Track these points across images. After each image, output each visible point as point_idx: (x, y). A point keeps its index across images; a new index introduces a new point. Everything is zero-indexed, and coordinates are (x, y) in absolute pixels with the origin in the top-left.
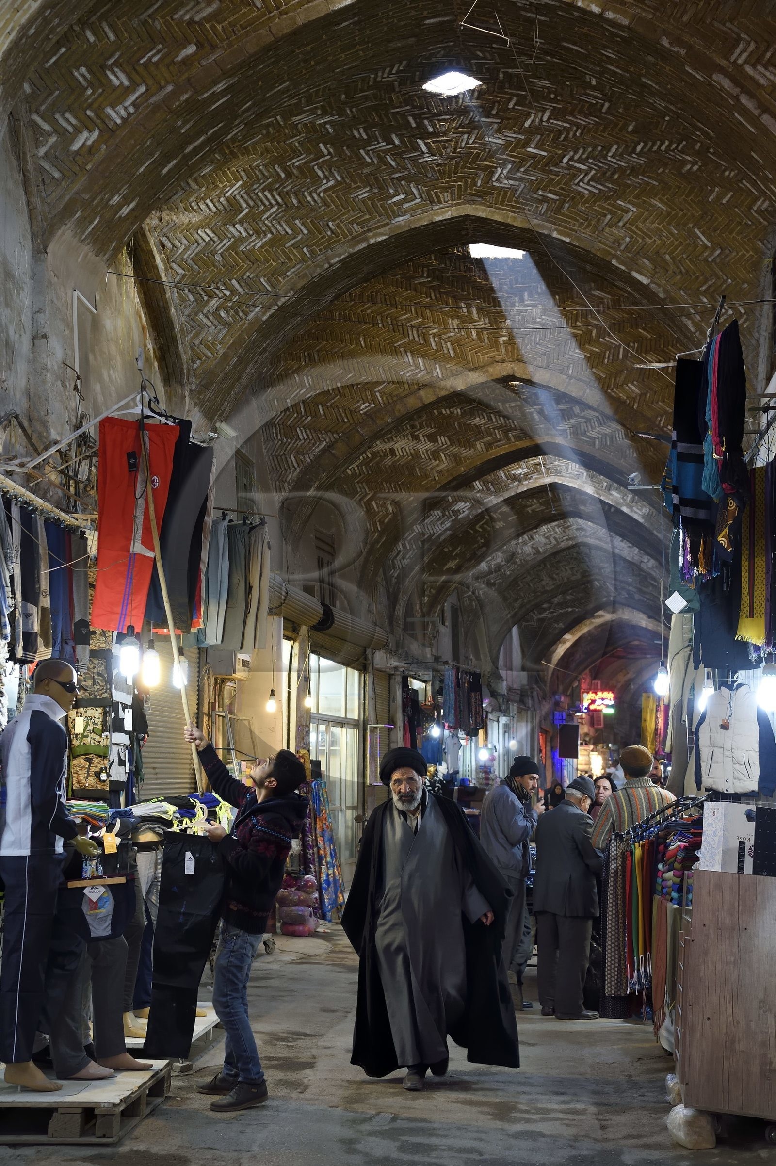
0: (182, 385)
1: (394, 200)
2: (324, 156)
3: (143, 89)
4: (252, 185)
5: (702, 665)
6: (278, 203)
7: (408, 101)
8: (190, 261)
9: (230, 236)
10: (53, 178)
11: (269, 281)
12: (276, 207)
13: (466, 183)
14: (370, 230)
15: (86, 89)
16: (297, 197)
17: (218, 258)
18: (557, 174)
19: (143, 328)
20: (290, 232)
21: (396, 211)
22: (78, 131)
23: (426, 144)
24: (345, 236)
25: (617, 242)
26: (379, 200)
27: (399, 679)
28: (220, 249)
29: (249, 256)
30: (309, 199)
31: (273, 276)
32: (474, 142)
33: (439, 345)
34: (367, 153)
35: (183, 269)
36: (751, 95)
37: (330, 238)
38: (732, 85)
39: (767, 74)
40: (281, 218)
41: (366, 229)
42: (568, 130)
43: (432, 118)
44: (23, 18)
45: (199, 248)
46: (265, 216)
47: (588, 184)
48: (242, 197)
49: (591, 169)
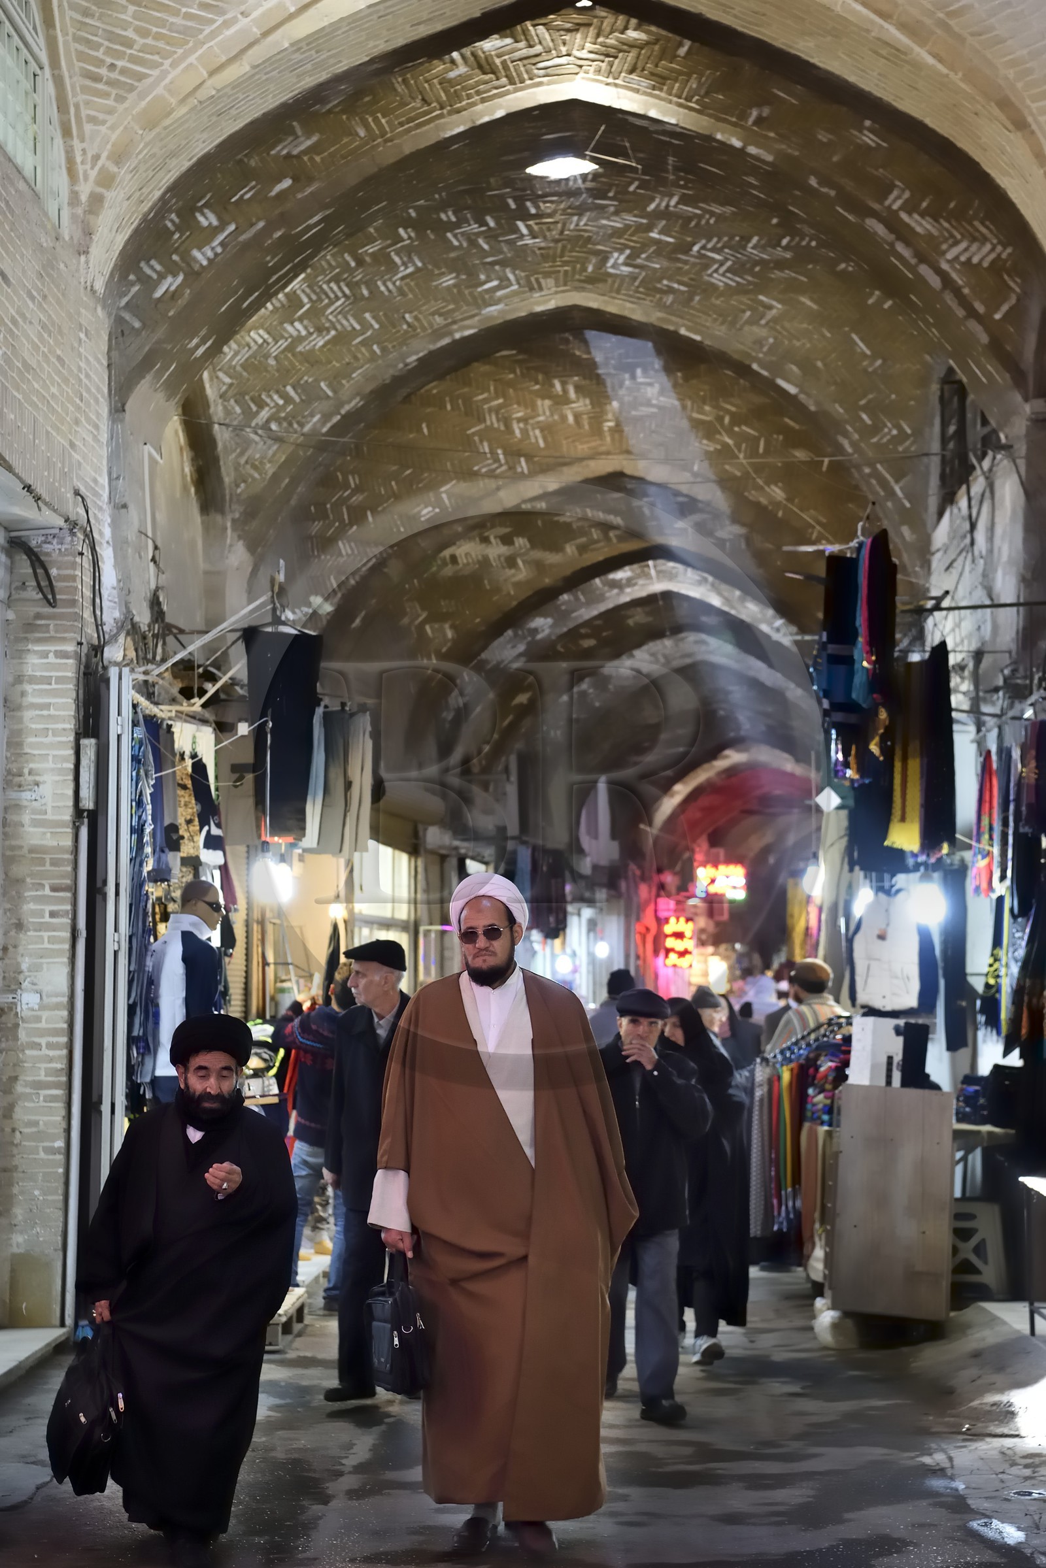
0: (223, 513)
1: (487, 286)
2: (403, 240)
3: (232, 227)
4: (316, 277)
5: (857, 868)
6: (345, 295)
7: (508, 183)
8: (239, 368)
9: (286, 335)
10: (133, 328)
11: (330, 386)
12: (343, 300)
13: (574, 268)
14: (454, 322)
15: (173, 233)
16: (368, 288)
17: (272, 362)
18: (686, 262)
19: (181, 449)
20: (358, 327)
21: (488, 299)
22: (162, 277)
23: (528, 227)
24: (424, 329)
25: (759, 342)
26: (467, 287)
27: (454, 862)
28: (274, 350)
29: (310, 359)
30: (383, 288)
31: (335, 380)
32: (586, 225)
33: (525, 432)
34: (455, 236)
35: (231, 377)
36: (908, 244)
37: (406, 332)
38: (886, 231)
39: (924, 222)
40: (348, 312)
41: (450, 320)
42: (700, 217)
43: (536, 198)
44: (146, 207)
45: (251, 352)
46: (329, 311)
47: (723, 275)
48: (303, 291)
49: (727, 259)
